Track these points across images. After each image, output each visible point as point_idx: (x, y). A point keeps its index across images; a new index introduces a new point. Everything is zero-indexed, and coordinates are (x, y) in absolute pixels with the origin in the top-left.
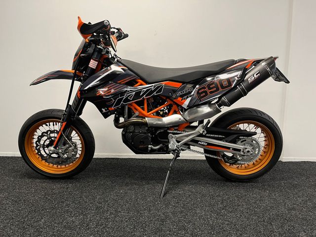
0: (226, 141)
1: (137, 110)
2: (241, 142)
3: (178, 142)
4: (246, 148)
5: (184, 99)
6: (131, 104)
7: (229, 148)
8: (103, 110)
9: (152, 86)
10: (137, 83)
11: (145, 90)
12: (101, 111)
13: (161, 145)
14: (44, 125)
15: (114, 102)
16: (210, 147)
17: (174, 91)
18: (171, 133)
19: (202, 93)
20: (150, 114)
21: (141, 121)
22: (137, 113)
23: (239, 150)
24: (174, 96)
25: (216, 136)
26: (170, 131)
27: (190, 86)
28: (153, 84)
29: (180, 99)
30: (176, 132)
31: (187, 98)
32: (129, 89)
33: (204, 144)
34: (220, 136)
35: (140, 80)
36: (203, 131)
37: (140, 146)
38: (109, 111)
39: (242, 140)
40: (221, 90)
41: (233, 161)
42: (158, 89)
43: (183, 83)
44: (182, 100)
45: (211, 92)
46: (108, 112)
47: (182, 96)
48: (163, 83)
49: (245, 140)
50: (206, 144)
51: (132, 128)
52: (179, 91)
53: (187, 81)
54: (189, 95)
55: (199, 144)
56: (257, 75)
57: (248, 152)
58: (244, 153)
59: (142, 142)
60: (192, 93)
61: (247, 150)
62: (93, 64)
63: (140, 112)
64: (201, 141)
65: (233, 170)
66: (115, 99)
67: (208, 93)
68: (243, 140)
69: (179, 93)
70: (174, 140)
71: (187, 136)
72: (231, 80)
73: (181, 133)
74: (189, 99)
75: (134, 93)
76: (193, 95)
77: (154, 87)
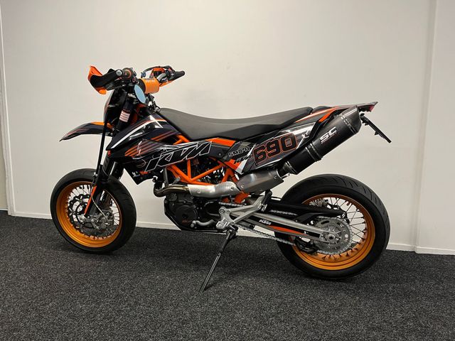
0: (299, 221)
1: (178, 174)
2: (322, 223)
4: (328, 233)
5: (238, 162)
6: (170, 167)
7: (302, 231)
8: (134, 174)
9: (196, 145)
10: (178, 139)
11: (187, 149)
12: (132, 176)
13: (211, 221)
14: (78, 188)
15: (147, 164)
16: (275, 227)
17: (225, 152)
18: (223, 205)
19: (260, 154)
20: (195, 180)
21: (181, 189)
22: (178, 179)
23: (318, 235)
24: (225, 158)
25: (284, 213)
26: (222, 203)
27: (245, 144)
28: (198, 142)
29: (232, 161)
30: (230, 204)
31: (242, 160)
32: (166, 147)
33: (267, 223)
34: (290, 213)
35: (181, 137)
36: (262, 207)
37: (184, 221)
38: (141, 176)
39: (322, 221)
40: (282, 151)
41: (311, 248)
42: (205, 148)
43: (237, 140)
44: (235, 163)
45: (270, 155)
46: (139, 177)
47: (234, 158)
48: (211, 141)
49: (328, 222)
50: (270, 224)
51: (174, 197)
52: (231, 151)
53: (242, 138)
54: (244, 157)
55: (261, 223)
56: (332, 132)
57: (331, 238)
58: (326, 240)
59: (186, 217)
60: (249, 154)
61: (329, 235)
62: (124, 116)
63: (182, 177)
66: (148, 161)
68: (325, 220)
69: (232, 154)
70: (228, 215)
71: (244, 211)
72: (296, 139)
74: (245, 161)
75: (173, 153)
76: (250, 156)
77: (199, 145)
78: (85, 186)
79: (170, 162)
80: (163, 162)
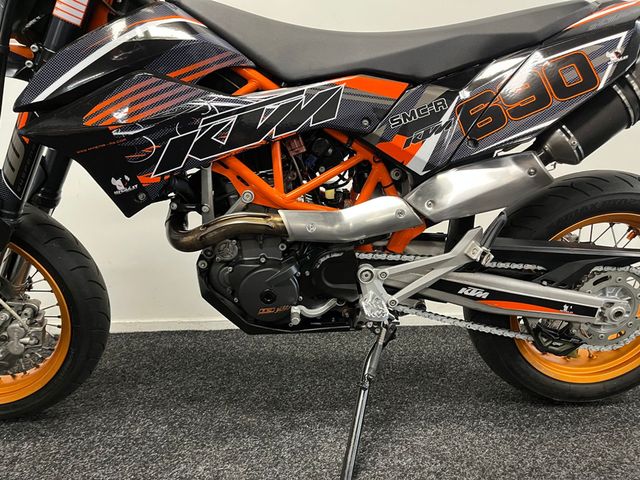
0: (551, 283)
1: (246, 183)
2: (595, 284)
3: (392, 290)
4: (612, 304)
5: (416, 141)
6: (222, 163)
7: (558, 306)
8: (117, 183)
9: (303, 95)
11: (274, 107)
12: (110, 190)
13: (332, 302)
15: (159, 151)
16: (496, 303)
17: (380, 114)
18: (366, 261)
20: (295, 198)
21: (261, 221)
22: (247, 196)
23: (591, 312)
24: (379, 132)
25: (515, 266)
26: (363, 256)
29: (399, 140)
30: (383, 257)
31: (427, 135)
32: (213, 101)
33: (479, 294)
34: (528, 267)
35: (254, 73)
36: (484, 253)
38: (141, 189)
39: (597, 277)
40: (555, 101)
41: (565, 341)
42: (325, 104)
43: (413, 81)
44: (407, 144)
45: (516, 113)
46: (135, 193)
47: (404, 131)
48: (341, 83)
49: (605, 279)
51: (230, 250)
52: (398, 111)
53: (428, 73)
54: (431, 127)
55: (463, 295)
57: (619, 314)
58: (605, 319)
59: (268, 298)
60: (445, 119)
61: (614, 309)
62: (69, 7)
63: (258, 192)
64: (467, 286)
65: (554, 367)
66: (160, 141)
67: (506, 114)
68: (603, 275)
69: (398, 120)
70: (378, 284)
72: (595, 63)
73: (400, 262)
75: (233, 119)
76: (448, 124)
77: (308, 96)
79: (225, 148)
80: (206, 146)
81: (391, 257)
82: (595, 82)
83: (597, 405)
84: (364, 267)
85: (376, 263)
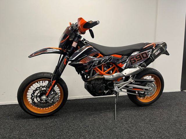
0: (142, 86)
3: (119, 88)
6: (95, 68)
7: (143, 89)
9: (107, 58)
10: (98, 55)
11: (103, 59)
13: (109, 90)
16: (134, 89)
17: (118, 60)
20: (105, 73)
21: (101, 77)
22: (98, 73)
23: (147, 90)
24: (118, 63)
26: (114, 82)
27: (126, 57)
28: (108, 56)
29: (121, 64)
30: (117, 82)
31: (125, 63)
32: (96, 59)
33: (132, 88)
34: (138, 83)
35: (100, 54)
36: (133, 81)
38: (85, 73)
39: (148, 84)
40: (143, 59)
41: (144, 95)
42: (110, 59)
43: (122, 55)
45: (138, 60)
47: (122, 63)
48: (113, 56)
51: (94, 82)
52: (120, 60)
53: (124, 54)
55: (129, 88)
56: (159, 51)
57: (151, 90)
58: (149, 91)
59: (100, 89)
60: (127, 61)
63: (100, 72)
64: (130, 86)
65: (142, 100)
66: (89, 65)
67: (136, 60)
69: (120, 61)
72: (148, 54)
73: (120, 83)
74: (126, 64)
75: (98, 61)
76: (128, 62)
77: (108, 58)
78: (41, 82)
79: (96, 66)
80: (94, 66)
81: (118, 82)
82: (148, 57)
83: (148, 106)
84: (115, 84)
85: (116, 83)
